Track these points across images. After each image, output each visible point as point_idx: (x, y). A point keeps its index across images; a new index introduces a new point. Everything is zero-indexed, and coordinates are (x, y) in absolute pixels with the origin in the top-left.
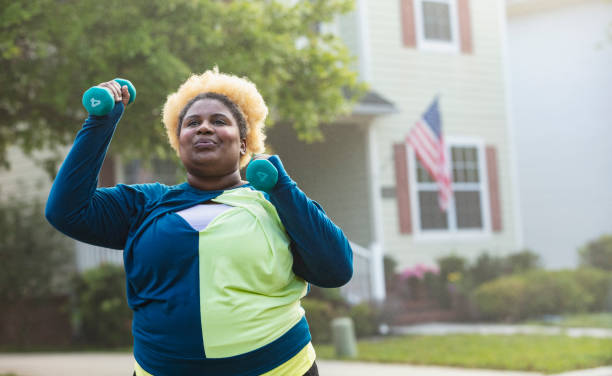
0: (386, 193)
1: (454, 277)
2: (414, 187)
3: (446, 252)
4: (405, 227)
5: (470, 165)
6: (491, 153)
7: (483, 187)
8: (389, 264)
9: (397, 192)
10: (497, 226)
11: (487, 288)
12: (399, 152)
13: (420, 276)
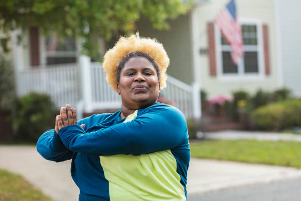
0: (202, 52)
1: (242, 104)
2: (219, 49)
3: (237, 88)
4: (213, 72)
5: (252, 36)
6: (265, 28)
7: (260, 49)
8: (203, 95)
9: (209, 51)
10: (268, 72)
11: (262, 111)
12: (210, 27)
13: (221, 102)
